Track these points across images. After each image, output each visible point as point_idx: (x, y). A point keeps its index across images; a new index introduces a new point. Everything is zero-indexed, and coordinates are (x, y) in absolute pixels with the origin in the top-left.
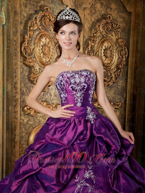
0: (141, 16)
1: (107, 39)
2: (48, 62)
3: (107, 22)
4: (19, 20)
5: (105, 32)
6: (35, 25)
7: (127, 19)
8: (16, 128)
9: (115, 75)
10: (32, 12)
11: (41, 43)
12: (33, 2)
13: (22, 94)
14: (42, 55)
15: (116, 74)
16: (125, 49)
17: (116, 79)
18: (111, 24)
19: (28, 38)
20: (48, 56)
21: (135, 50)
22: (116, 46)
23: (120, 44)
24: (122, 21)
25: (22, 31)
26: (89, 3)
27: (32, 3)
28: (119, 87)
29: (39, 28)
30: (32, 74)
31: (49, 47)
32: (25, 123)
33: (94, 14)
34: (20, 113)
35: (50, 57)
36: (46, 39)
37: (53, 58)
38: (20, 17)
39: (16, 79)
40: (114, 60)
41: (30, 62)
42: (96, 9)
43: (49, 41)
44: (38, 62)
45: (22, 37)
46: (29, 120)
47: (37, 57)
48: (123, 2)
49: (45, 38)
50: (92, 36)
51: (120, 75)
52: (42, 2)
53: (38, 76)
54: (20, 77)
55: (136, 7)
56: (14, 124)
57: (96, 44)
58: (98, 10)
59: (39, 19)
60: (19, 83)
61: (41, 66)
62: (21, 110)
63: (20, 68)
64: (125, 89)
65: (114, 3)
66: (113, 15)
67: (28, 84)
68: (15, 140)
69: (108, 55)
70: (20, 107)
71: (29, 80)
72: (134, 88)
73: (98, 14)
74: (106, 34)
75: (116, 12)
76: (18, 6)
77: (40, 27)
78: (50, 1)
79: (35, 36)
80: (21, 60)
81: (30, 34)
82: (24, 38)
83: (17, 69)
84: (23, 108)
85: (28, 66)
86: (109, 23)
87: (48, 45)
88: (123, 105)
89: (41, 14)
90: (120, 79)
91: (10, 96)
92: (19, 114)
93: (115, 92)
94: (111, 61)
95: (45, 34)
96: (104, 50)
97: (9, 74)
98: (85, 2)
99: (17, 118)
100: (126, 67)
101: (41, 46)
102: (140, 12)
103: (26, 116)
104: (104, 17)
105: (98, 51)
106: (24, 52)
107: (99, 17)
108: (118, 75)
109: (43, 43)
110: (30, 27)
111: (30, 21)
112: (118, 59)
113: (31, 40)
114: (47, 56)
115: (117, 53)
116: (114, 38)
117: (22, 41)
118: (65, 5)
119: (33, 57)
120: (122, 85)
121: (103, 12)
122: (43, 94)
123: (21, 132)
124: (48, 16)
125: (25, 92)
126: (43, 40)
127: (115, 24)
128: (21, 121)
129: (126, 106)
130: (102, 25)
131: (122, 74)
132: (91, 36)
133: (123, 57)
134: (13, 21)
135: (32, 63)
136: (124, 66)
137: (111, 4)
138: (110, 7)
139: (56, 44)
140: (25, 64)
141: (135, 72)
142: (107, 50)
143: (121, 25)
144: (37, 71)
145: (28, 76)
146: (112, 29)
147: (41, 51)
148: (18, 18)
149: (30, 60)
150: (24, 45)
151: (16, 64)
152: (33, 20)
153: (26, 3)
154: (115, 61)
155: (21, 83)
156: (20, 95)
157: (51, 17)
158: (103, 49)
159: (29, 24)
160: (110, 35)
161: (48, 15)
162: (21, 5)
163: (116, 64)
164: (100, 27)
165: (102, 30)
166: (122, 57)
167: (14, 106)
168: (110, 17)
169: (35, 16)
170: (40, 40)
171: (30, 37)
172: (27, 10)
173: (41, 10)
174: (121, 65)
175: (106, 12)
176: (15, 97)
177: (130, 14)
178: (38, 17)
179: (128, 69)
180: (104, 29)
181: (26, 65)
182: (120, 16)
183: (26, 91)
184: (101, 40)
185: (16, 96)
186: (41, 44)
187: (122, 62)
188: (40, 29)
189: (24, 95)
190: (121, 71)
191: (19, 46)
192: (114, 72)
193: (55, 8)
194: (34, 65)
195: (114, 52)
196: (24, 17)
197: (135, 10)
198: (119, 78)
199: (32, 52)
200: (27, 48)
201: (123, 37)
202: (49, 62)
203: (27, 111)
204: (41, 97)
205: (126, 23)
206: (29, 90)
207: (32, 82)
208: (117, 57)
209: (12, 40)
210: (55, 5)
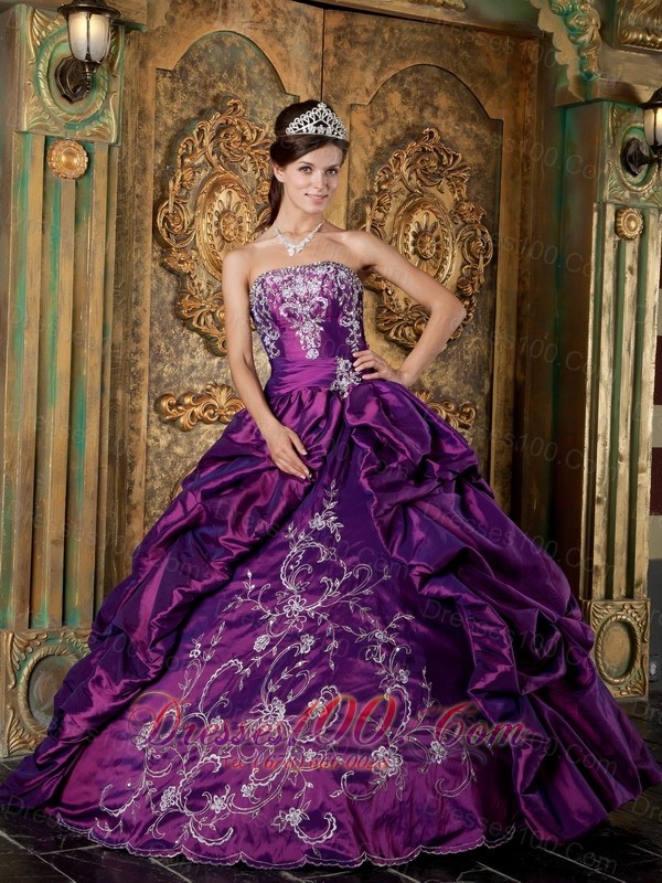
0: (533, 132)
1: (425, 202)
3: (423, 149)
4: (150, 137)
5: (418, 179)
6: (199, 151)
7: (488, 142)
8: (134, 462)
10: (190, 113)
11: (216, 204)
12: (193, 85)
13: (157, 358)
14: (217, 240)
16: (483, 233)
18: (435, 154)
19: (177, 188)
21: (517, 241)
22: (455, 223)
23: (468, 220)
24: (472, 147)
26: (364, 89)
27: (190, 88)
28: (466, 357)
29: (208, 161)
30: (182, 297)
31: (240, 220)
32: (162, 448)
33: (381, 123)
34: (148, 415)
36: (230, 193)
38: (156, 129)
39: (140, 309)
40: (447, 268)
41: (181, 262)
42: (388, 110)
43: (239, 199)
44: (206, 263)
45: (158, 187)
46: (176, 441)
47: (200, 248)
48: (473, 90)
49: (228, 190)
50: (377, 190)
51: (468, 317)
52: (221, 85)
53: (203, 304)
54: (148, 306)
55: (518, 104)
56: (130, 449)
57: (388, 218)
58: (396, 112)
59: (211, 133)
60: (146, 324)
61: (213, 276)
62: (152, 407)
63: (152, 279)
64: (486, 365)
65: (447, 91)
66: (442, 129)
67: (173, 327)
68: (130, 497)
69: (428, 252)
70: (146, 396)
71: (177, 317)
72: (515, 363)
73: (396, 126)
74: (420, 185)
75: (451, 120)
76: (150, 96)
77: (214, 159)
78: (246, 84)
79: (196, 184)
80: (155, 254)
81: (182, 177)
82: (164, 188)
83: (142, 279)
84: (158, 401)
85: (175, 274)
86: (431, 152)
87: (234, 213)
88: (483, 419)
89: (217, 119)
90: (469, 333)
91: (121, 357)
92: (144, 419)
93: (458, 372)
94: (439, 271)
95: (226, 179)
96: (415, 235)
97: (119, 291)
98: (352, 86)
99: (138, 431)
100: (490, 292)
101: (213, 213)
102: (529, 120)
103: (165, 428)
104: (413, 133)
105: (397, 237)
106: (164, 230)
107: (398, 133)
109: (220, 204)
110: (182, 157)
111: (185, 141)
112: (460, 264)
113: (186, 194)
115: (456, 247)
116: (448, 198)
117: (158, 198)
118: (288, 94)
119: (190, 247)
120: (475, 352)
121: (410, 119)
122: (219, 363)
123: (149, 476)
124: (238, 127)
125: (164, 351)
126: (222, 196)
127: (449, 156)
128: (151, 441)
129: (491, 423)
130: (407, 157)
131: (476, 316)
132: (372, 191)
133: (477, 261)
134: (135, 137)
135: (187, 263)
136: (481, 288)
137: (436, 93)
138: (432, 105)
139: (261, 212)
140: (164, 267)
141: (519, 310)
142: (424, 236)
143: (470, 160)
144: (201, 288)
145: (174, 303)
146: (440, 171)
147: (214, 229)
148: (151, 131)
149: (181, 256)
150: (164, 210)
151: (140, 264)
152: (193, 136)
153: (174, 89)
154: (450, 270)
155: (152, 324)
156: (147, 361)
157: (248, 131)
158: (411, 231)
159: (180, 150)
160: (433, 190)
161: (239, 123)
162: (157, 94)
163: (455, 282)
164: (400, 165)
165: (406, 174)
166: (475, 258)
167: (131, 392)
168: (431, 134)
169: (200, 126)
170: (211, 195)
171: (182, 186)
172: (176, 107)
173: (216, 109)
174: (472, 285)
175: (422, 118)
176: (135, 363)
177: (496, 126)
178: (207, 129)
179: (496, 298)
180: (415, 170)
181: (171, 271)
182: (465, 131)
183: (168, 350)
184: (404, 203)
185: (136, 361)
186: (216, 208)
187: (475, 276)
188: (211, 164)
189: (159, 361)
190: (471, 304)
191: (150, 211)
193: (260, 103)
194: (193, 270)
195: (446, 241)
196: (167, 129)
197: (515, 116)
199: (187, 232)
200: (173, 219)
201: (475, 198)
203: (169, 411)
204: (211, 371)
205: (487, 154)
206: (176, 346)
207: (186, 322)
208: (458, 261)
209: (129, 193)
210: (259, 94)
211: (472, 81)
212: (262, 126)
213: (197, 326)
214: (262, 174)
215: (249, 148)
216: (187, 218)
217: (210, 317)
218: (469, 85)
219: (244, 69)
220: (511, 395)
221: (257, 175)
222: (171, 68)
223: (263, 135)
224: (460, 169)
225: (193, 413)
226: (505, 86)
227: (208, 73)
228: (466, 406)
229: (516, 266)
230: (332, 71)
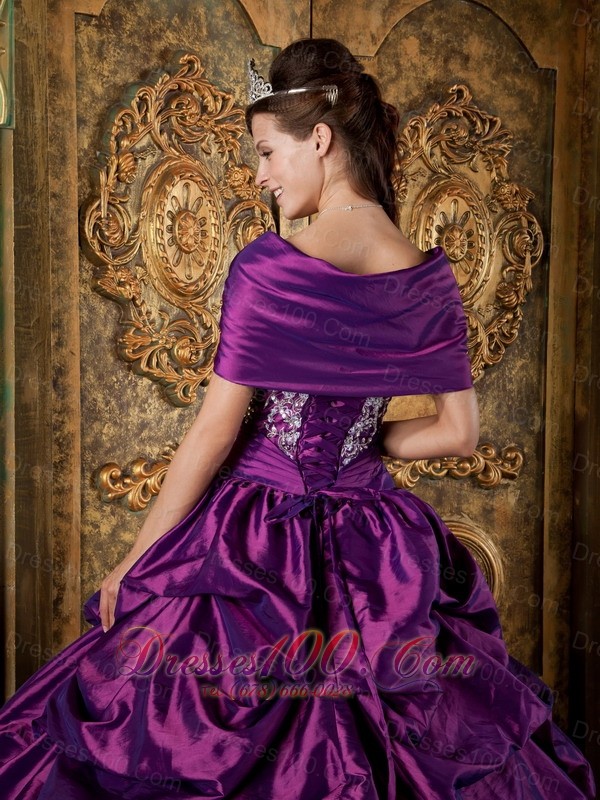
0: (597, 85)
1: (453, 185)
2: (197, 281)
3: (450, 114)
4: (71, 111)
5: (443, 154)
6: (141, 128)
7: (535, 100)
8: (64, 560)
9: (491, 336)
10: (127, 76)
11: (168, 202)
12: (130, 36)
13: (91, 415)
14: (171, 251)
15: (496, 330)
16: (530, 223)
17: (495, 351)
18: (466, 120)
19: (112, 181)
20: (198, 259)
21: (575, 230)
22: (493, 211)
23: (510, 206)
24: (515, 108)
25: (86, 153)
26: (369, 35)
27: (126, 40)
28: (509, 387)
29: (155, 142)
30: (125, 332)
31: (203, 222)
32: (103, 536)
33: (393, 80)
34: (82, 496)
35: (205, 262)
36: (187, 186)
37: (221, 267)
38: (79, 99)
39: (64, 351)
40: (483, 272)
41: (121, 284)
42: (402, 63)
43: (199, 193)
44: (156, 283)
45: (86, 181)
46: (123, 525)
47: (148, 263)
48: (515, 30)
49: (184, 182)
51: (512, 335)
52: (170, 35)
53: (154, 340)
54: (77, 347)
55: (576, 46)
56: (58, 543)
57: (404, 208)
58: (412, 65)
59: (158, 103)
60: (75, 371)
61: (168, 300)
62: (87, 482)
63: (80, 310)
64: (534, 397)
65: (480, 33)
66: (476, 85)
67: (113, 373)
68: (60, 607)
69: (458, 252)
70: (79, 469)
71: (119, 359)
72: (574, 392)
73: (412, 83)
74: (445, 163)
75: (487, 72)
76: (67, 54)
77: (163, 139)
78: (205, 33)
79: (140, 174)
80: (84, 274)
81: (118, 166)
82: (94, 183)
83: (66, 310)
84: (95, 474)
85: (114, 301)
86: (460, 117)
87: (194, 213)
88: (533, 465)
89: (165, 84)
90: (513, 354)
91: (37, 422)
92: (77, 500)
93: (499, 406)
94: (472, 277)
95: (182, 167)
96: (440, 230)
97: (31, 331)
98: (352, 31)
99: (67, 518)
100: (539, 300)
101: (165, 214)
102: (591, 67)
103: (107, 509)
104: (435, 93)
105: (416, 232)
106: (95, 241)
107: (416, 93)
108: (503, 335)
109: (174, 201)
110: (117, 138)
111: (120, 115)
112: (500, 266)
113: (126, 190)
114: (194, 259)
115: (494, 244)
116: (483, 179)
117: (86, 197)
118: (265, 45)
119: (135, 262)
120: (522, 380)
121: (432, 73)
122: (180, 415)
123: (86, 575)
124: (195, 94)
125: (103, 406)
126: (177, 190)
127: (483, 122)
128: (88, 529)
129: (543, 470)
130: (428, 126)
131: (521, 331)
133: (522, 260)
134: (46, 113)
135: (130, 285)
136: (527, 296)
137: (466, 37)
138: (460, 53)
139: (231, 209)
140: (98, 292)
141: (578, 322)
142: (452, 231)
143: (511, 125)
144: (152, 318)
145: (114, 340)
146: (472, 142)
147: (167, 236)
148: (69, 102)
149: (122, 276)
150: (95, 214)
151: (62, 290)
152: (132, 108)
153: (103, 42)
154: (487, 274)
155: (83, 370)
156: (78, 420)
157: (210, 98)
158: (435, 225)
159: (115, 128)
160: (463, 169)
161: (196, 88)
162: (78, 50)
163: (494, 289)
164: (418, 137)
165: (427, 149)
166: (520, 257)
167: (56, 467)
168: (460, 93)
169: (141, 95)
170: (160, 190)
171: (119, 179)
172: (106, 68)
173: (164, 69)
174: (516, 292)
175: (447, 71)
176: (60, 426)
177: (547, 79)
178: (152, 98)
179: (547, 308)
180: (439, 143)
181: (107, 297)
182: (506, 87)
183: (107, 403)
184: (425, 188)
185: (63, 422)
186: (169, 208)
187: (519, 280)
188: (160, 147)
189: (96, 419)
190: (515, 318)
191: (74, 215)
192: (484, 322)
193: (226, 58)
194: (139, 294)
195: (481, 236)
197: (572, 63)
198: (506, 346)
199: (128, 242)
200: (108, 226)
201: (519, 176)
202: (201, 284)
203: (111, 485)
204: (169, 427)
205: (534, 117)
206: (118, 398)
207: (131, 366)
208: (498, 261)
209: (41, 193)
210: (224, 47)
211: (514, 17)
212: (230, 91)
213: (146, 369)
214: (231, 157)
215: (212, 123)
216: (128, 223)
217: (165, 357)
218: (511, 23)
219: (201, 11)
220: (569, 434)
221: (225, 160)
222: (97, 13)
223: (231, 103)
224: (499, 138)
225: (145, 487)
226: (559, 23)
227: (151, 19)
228: (510, 450)
229: (574, 264)
230: (325, 11)
